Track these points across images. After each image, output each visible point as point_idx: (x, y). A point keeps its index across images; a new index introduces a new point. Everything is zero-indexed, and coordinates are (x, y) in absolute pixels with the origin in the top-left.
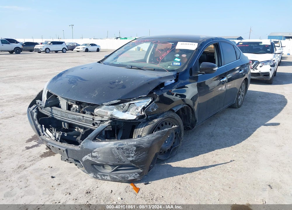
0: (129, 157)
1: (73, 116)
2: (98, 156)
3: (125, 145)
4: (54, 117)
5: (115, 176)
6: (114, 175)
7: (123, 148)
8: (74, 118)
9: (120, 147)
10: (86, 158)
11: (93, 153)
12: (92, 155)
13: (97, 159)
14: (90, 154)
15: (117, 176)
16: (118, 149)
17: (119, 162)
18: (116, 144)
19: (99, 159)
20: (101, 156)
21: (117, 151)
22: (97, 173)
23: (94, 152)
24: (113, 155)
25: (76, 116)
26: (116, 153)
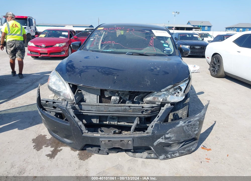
0: (195, 131)
1: (115, 108)
2: (171, 136)
3: (193, 122)
4: (83, 113)
5: (183, 151)
6: (181, 150)
7: (191, 124)
8: (117, 110)
9: (189, 124)
10: (159, 141)
11: (166, 135)
12: (165, 137)
13: (171, 139)
14: (163, 137)
15: (184, 150)
16: (188, 126)
17: (188, 137)
18: (186, 122)
19: (173, 139)
20: (174, 135)
21: (187, 128)
22: (168, 153)
23: (168, 134)
24: (184, 132)
25: (120, 107)
26: (187, 130)
